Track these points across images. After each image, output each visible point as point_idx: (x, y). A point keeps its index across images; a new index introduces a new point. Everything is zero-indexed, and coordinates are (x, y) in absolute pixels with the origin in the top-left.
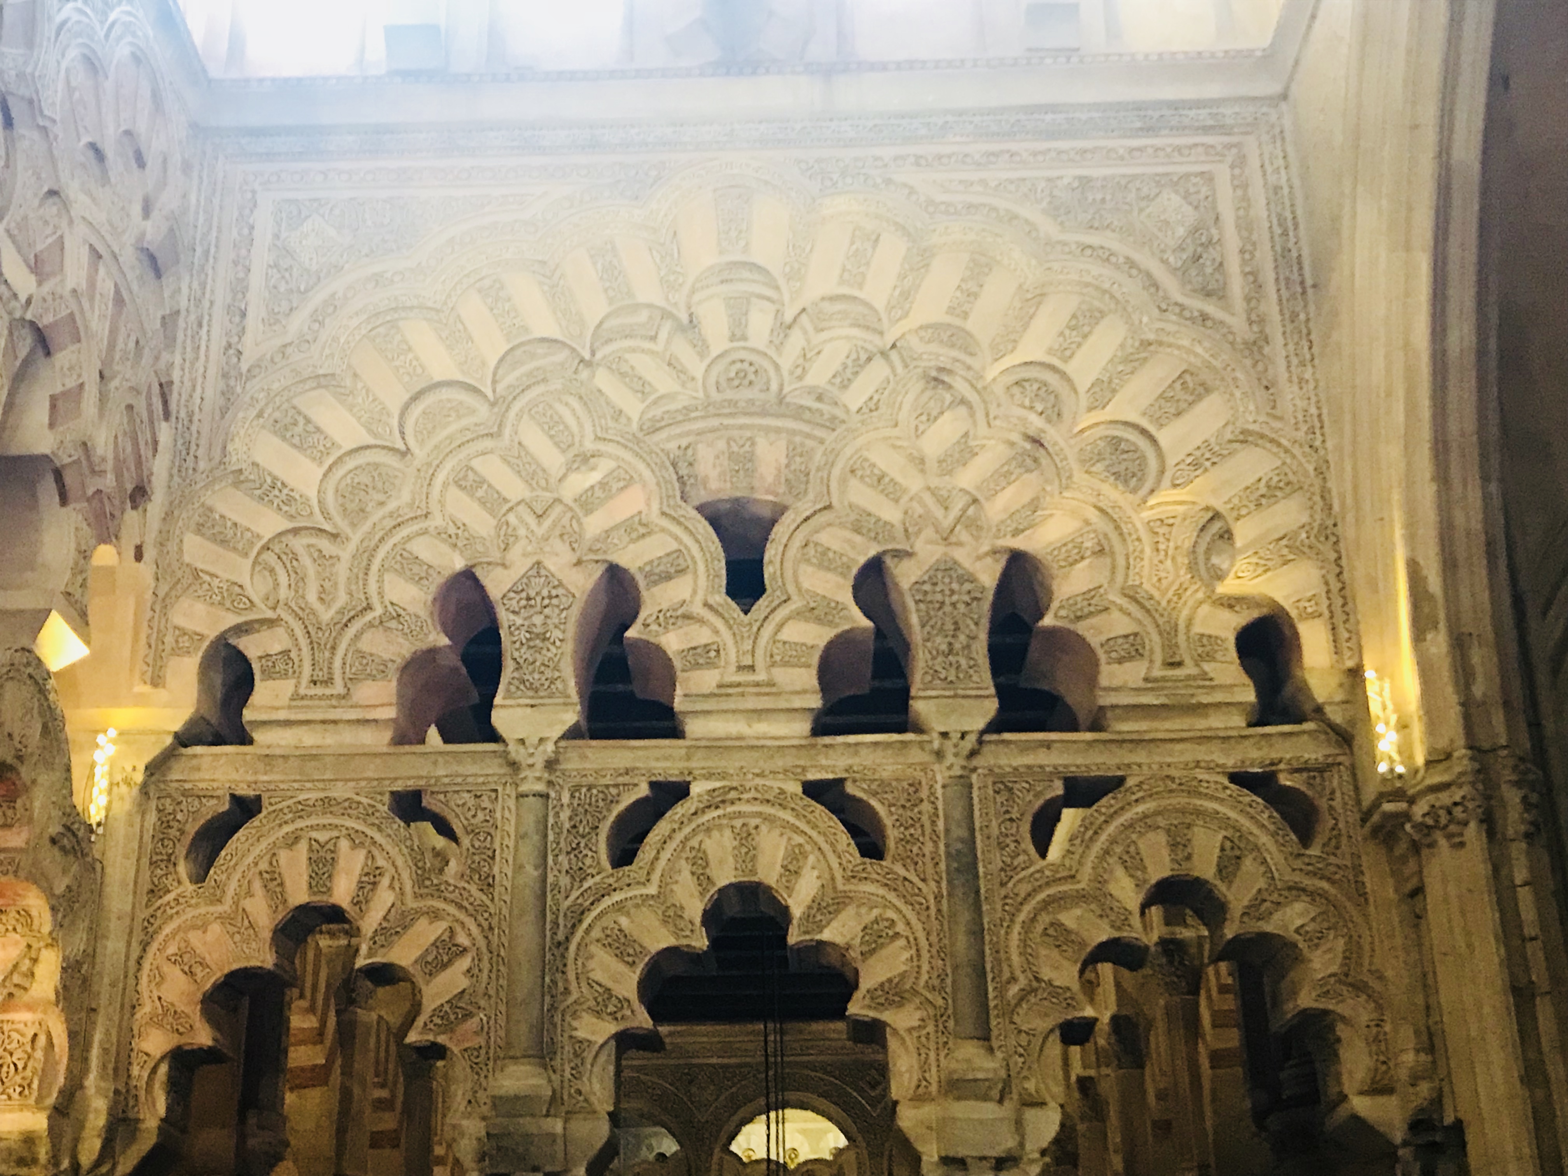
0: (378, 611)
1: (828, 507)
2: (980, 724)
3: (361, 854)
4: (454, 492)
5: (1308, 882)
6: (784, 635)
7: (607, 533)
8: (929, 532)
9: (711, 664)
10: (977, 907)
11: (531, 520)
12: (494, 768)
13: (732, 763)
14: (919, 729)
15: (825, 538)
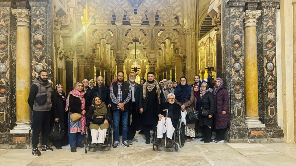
0: (105, 14)
1: (143, 6)
2: (154, 25)
3: (105, 34)
4: (111, 3)
5: (178, 38)
6: (139, 17)
7: (124, 7)
8: (151, 8)
9: (133, 19)
10: (153, 40)
11: (118, 6)
12: (116, 27)
13: (135, 28)
14: (149, 25)
15: (142, 8)
